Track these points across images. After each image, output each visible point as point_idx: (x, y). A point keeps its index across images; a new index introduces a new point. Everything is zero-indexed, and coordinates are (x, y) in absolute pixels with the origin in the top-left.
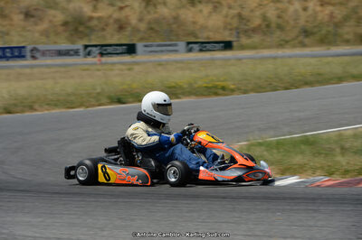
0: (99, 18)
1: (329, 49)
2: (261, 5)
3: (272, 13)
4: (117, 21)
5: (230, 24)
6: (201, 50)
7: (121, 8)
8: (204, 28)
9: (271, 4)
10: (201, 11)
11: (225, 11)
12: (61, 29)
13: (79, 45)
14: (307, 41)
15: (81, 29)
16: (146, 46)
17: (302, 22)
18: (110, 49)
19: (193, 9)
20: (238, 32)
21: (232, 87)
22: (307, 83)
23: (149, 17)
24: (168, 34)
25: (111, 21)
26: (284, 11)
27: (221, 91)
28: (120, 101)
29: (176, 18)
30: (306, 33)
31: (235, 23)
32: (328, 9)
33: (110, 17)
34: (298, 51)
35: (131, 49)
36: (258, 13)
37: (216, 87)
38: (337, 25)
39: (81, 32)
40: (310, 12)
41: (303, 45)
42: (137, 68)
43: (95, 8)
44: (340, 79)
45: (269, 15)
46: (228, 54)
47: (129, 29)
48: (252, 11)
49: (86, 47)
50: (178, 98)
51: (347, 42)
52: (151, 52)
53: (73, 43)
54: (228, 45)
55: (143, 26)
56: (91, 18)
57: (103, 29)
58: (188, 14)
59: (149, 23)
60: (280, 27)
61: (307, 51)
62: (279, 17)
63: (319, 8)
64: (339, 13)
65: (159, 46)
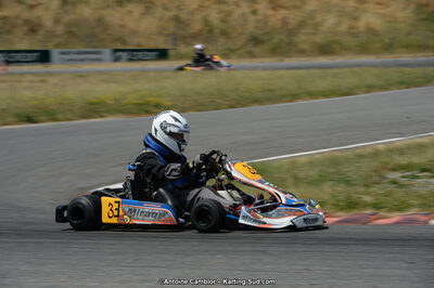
0: (4, 18)
1: (281, 61)
2: (202, 7)
3: (214, 16)
4: (27, 22)
5: (165, 29)
6: (130, 60)
7: (32, 7)
8: (134, 33)
9: (214, 6)
10: (130, 12)
11: (159, 12)
14: (257, 50)
16: (63, 53)
17: (250, 27)
18: (18, 57)
19: (120, 9)
20: (175, 38)
21: (168, 104)
22: (256, 101)
23: (67, 18)
24: (90, 39)
25: (19, 22)
26: (229, 14)
28: (30, 120)
29: (100, 21)
30: (256, 40)
31: (171, 27)
32: (282, 13)
33: (17, 17)
34: (246, 63)
35: (44, 57)
36: (198, 17)
37: (147, 104)
38: (291, 33)
40: (260, 17)
41: (252, 55)
42: (51, 80)
44: (294, 97)
45: (211, 18)
46: (163, 64)
47: (42, 32)
48: (192, 14)
50: (102, 117)
51: (302, 52)
52: (70, 60)
54: (162, 54)
55: (60, 29)
57: (9, 32)
58: (115, 16)
59: (68, 25)
60: (225, 33)
61: (256, 62)
62: (224, 21)
63: (270, 12)
64: (294, 17)
65: (79, 53)
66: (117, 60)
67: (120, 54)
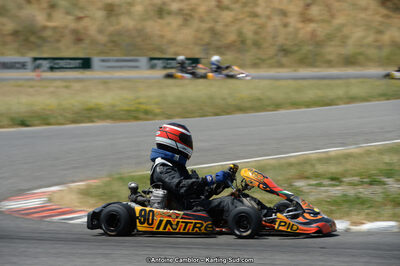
0: (54, 29)
2: (236, 20)
3: (248, 30)
4: (75, 32)
5: (201, 39)
6: (165, 68)
7: (79, 19)
8: (172, 42)
9: (248, 19)
10: (169, 24)
11: (195, 24)
12: (9, 39)
13: (27, 58)
14: (284, 60)
15: (33, 39)
16: (103, 61)
17: (281, 40)
18: (62, 63)
19: (160, 21)
20: (207, 48)
21: (157, 111)
22: (241, 109)
23: (111, 29)
24: (129, 48)
25: (67, 31)
26: (262, 26)
27: (141, 115)
28: (23, 124)
29: (141, 31)
30: (285, 51)
31: (207, 38)
32: (312, 26)
33: (66, 27)
34: (273, 72)
35: (86, 64)
36: (234, 28)
37: (137, 110)
38: (319, 44)
39: (33, 43)
40: (290, 29)
41: (281, 65)
43: (49, 17)
44: (277, 106)
45: (245, 30)
47: (87, 41)
48: (227, 25)
49: (35, 59)
52: (109, 67)
53: (23, 55)
55: (102, 39)
56: (45, 28)
57: (58, 41)
58: (154, 27)
59: (111, 35)
60: (257, 44)
62: (256, 33)
63: (300, 25)
64: (322, 30)
65: (118, 61)
66: (153, 67)
67: (155, 62)
